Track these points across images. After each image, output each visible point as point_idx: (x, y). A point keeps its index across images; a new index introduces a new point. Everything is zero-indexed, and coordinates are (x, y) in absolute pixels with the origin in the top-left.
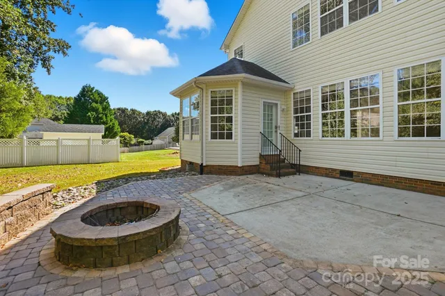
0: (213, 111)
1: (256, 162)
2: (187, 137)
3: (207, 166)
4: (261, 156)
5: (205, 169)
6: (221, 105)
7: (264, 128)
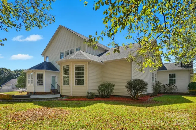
0: (37, 78)
1: (49, 91)
2: (29, 84)
3: (36, 92)
4: (51, 90)
5: (35, 93)
6: (40, 77)
7: (52, 82)
